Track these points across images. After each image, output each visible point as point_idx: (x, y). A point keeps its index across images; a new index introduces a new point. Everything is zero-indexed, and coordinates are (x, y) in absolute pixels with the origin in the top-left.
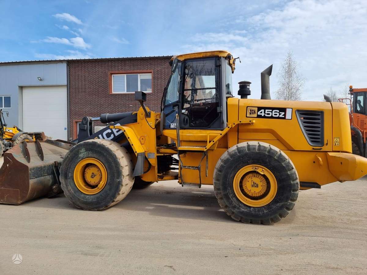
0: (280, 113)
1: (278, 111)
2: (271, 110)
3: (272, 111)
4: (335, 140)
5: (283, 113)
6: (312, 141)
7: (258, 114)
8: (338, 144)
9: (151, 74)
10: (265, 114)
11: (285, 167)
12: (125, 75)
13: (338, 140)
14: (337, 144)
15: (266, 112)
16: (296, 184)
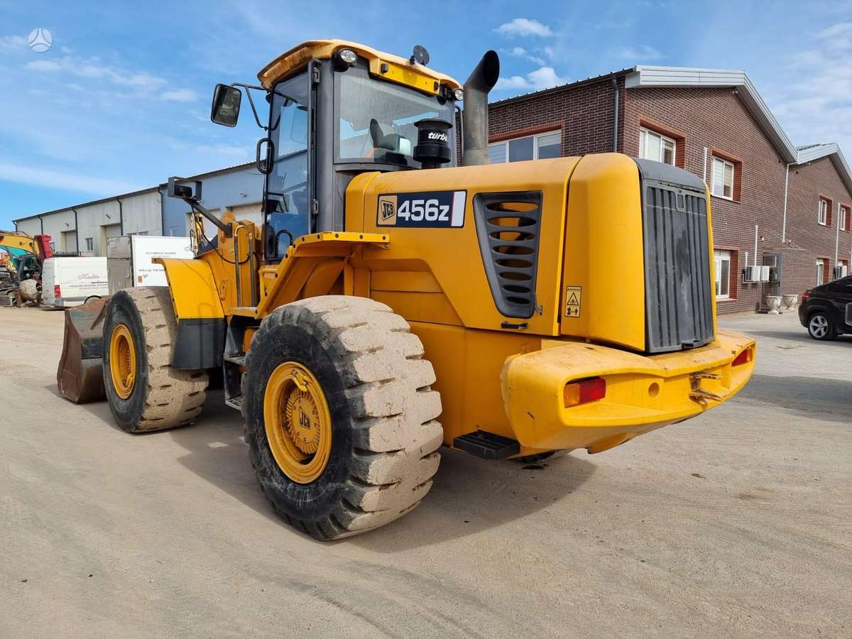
0: (441, 207)
1: (436, 202)
2: (422, 202)
3: (425, 203)
4: (569, 293)
5: (446, 208)
6: (510, 299)
7: (399, 216)
8: (576, 311)
9: (560, 131)
10: (412, 213)
11: (341, 375)
12: (507, 143)
13: (578, 294)
14: (573, 309)
15: (414, 209)
16: (361, 432)
